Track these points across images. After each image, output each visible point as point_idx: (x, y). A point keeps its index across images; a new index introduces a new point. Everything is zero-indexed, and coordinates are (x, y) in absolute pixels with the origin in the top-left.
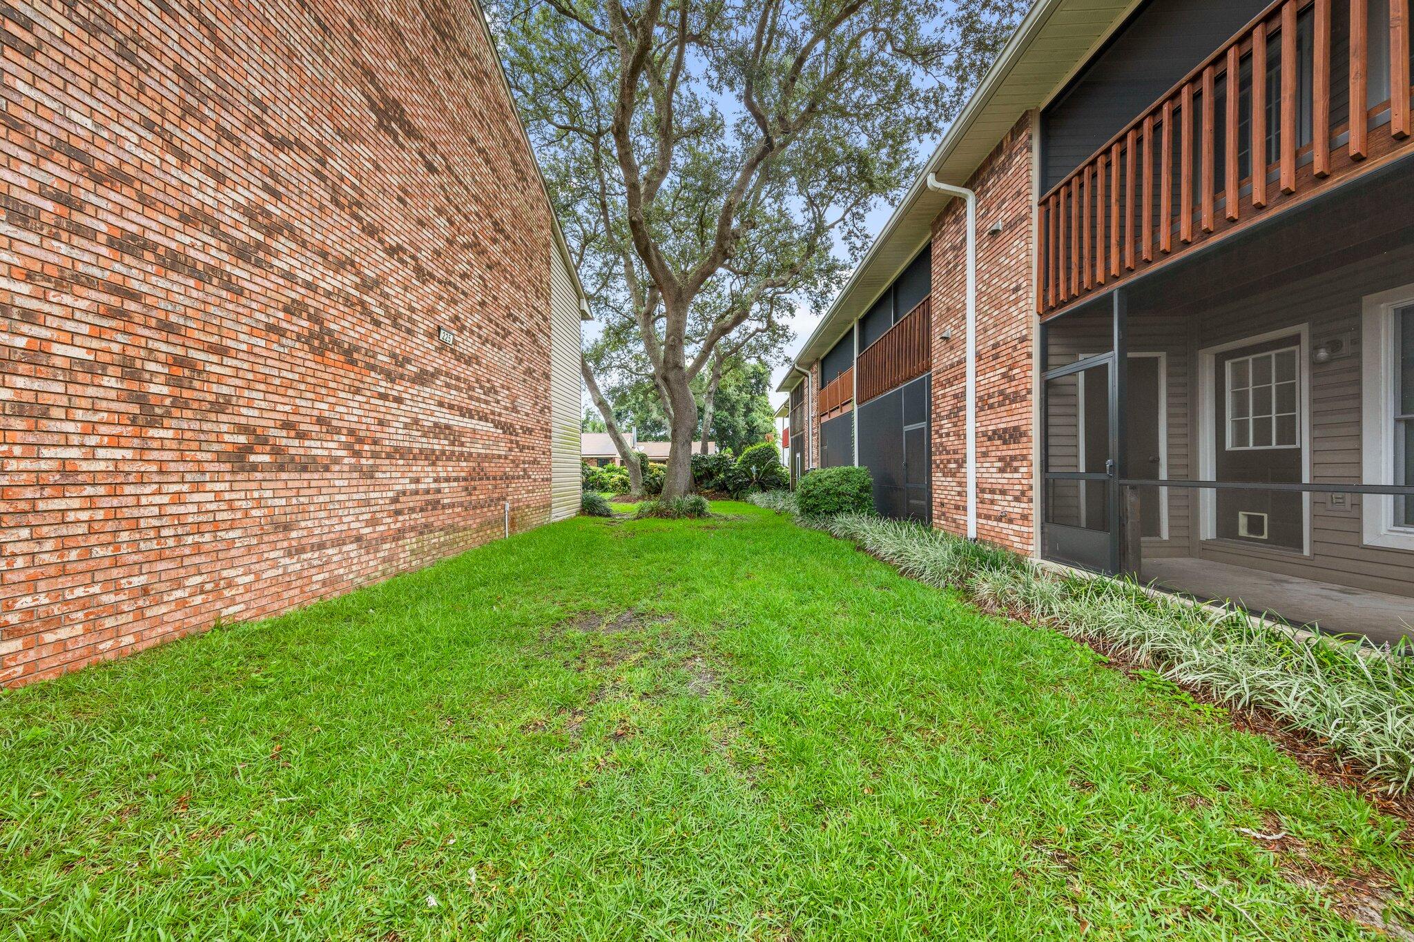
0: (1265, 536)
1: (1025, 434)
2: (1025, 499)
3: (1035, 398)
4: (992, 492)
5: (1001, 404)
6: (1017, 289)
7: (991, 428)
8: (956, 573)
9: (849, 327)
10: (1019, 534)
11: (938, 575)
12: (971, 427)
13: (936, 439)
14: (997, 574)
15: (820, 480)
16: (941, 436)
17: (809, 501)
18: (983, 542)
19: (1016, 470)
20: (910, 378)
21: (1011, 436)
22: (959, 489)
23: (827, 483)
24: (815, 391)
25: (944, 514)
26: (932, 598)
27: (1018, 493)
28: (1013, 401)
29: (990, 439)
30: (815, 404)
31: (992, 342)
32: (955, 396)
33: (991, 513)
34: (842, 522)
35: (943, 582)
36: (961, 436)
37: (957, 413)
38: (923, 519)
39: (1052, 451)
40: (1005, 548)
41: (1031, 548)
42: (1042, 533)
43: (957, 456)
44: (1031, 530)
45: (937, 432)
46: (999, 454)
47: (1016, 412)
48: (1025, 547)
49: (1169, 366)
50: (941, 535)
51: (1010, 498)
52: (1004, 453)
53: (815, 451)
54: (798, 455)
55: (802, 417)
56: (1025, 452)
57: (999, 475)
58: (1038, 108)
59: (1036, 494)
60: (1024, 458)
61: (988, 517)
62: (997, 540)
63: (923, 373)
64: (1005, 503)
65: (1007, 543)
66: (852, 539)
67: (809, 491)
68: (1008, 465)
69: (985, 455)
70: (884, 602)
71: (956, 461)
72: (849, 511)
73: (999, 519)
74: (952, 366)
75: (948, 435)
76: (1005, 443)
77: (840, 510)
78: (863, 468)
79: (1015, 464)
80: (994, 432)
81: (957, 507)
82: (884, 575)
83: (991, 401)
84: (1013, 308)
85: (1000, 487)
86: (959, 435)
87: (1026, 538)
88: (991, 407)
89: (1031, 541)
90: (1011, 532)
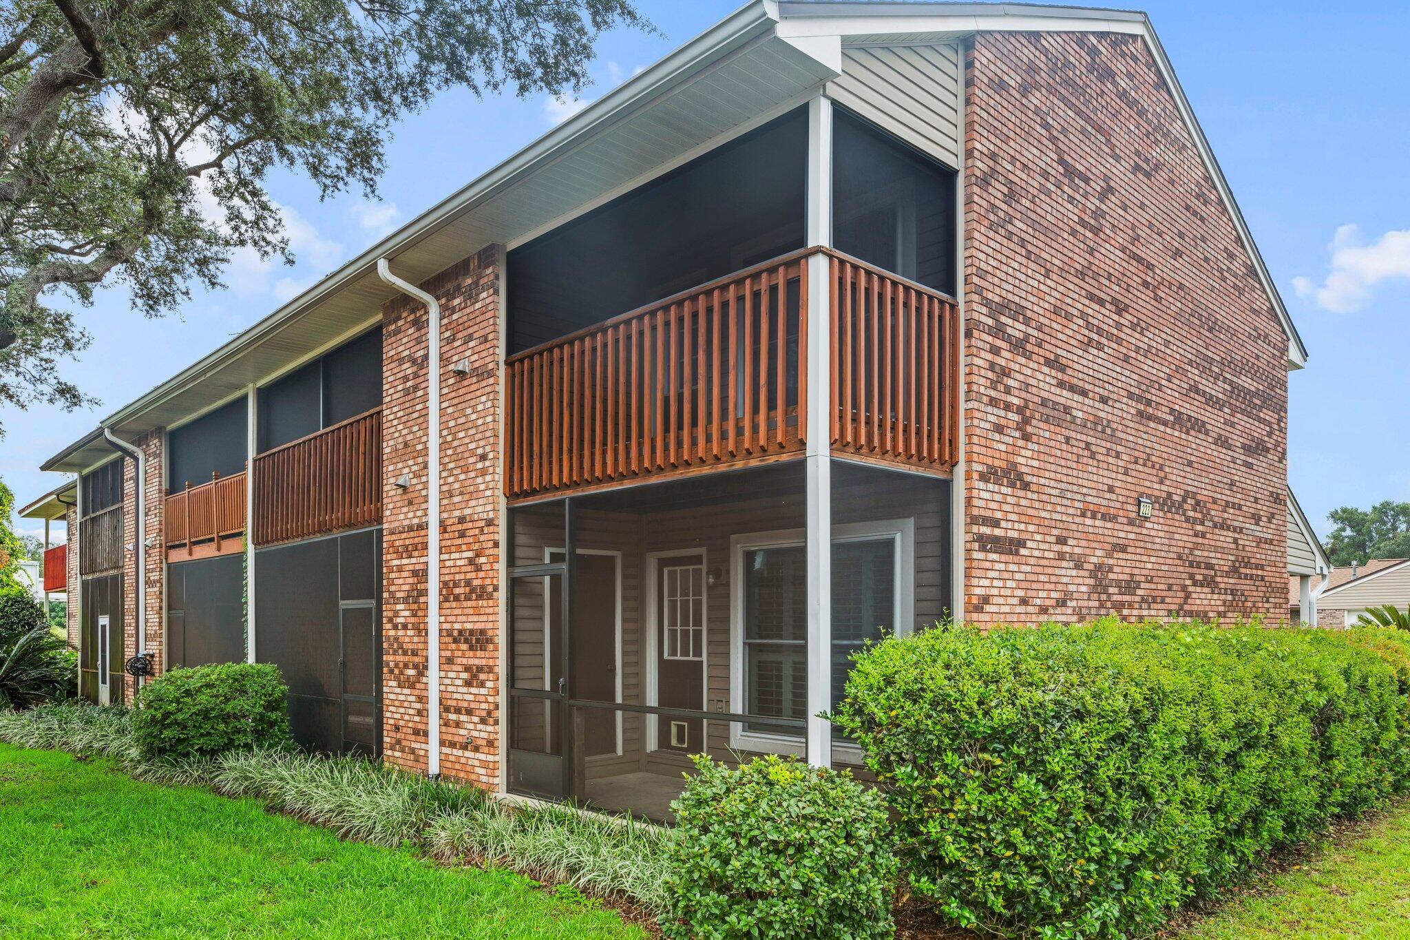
0: (685, 746)
1: (490, 641)
2: (491, 721)
3: (502, 596)
4: (458, 711)
5: (468, 599)
6: (483, 457)
7: (457, 626)
8: (413, 824)
9: (238, 394)
10: (484, 764)
11: (392, 830)
12: (433, 621)
13: (389, 631)
14: (456, 819)
15: (188, 693)
16: (395, 627)
17: (167, 733)
18: (447, 779)
19: (482, 685)
20: (350, 525)
21: (478, 640)
22: (418, 706)
23: (203, 698)
24: (153, 493)
25: (399, 742)
26: (384, 860)
27: (484, 714)
28: (479, 597)
29: (455, 641)
30: (154, 521)
31: (457, 513)
32: (415, 573)
33: (456, 739)
34: (234, 767)
35: (396, 839)
36: (422, 631)
37: (417, 596)
38: (370, 752)
39: (519, 661)
40: (470, 783)
41: (496, 781)
42: (508, 761)
43: (416, 659)
44: (497, 758)
45: (390, 620)
46: (465, 661)
47: (482, 611)
48: (491, 780)
49: (624, 566)
50: (394, 777)
51: (476, 719)
52: (471, 662)
53: (154, 619)
54: (104, 620)
55: (117, 539)
56: (491, 663)
57: (465, 690)
58: (504, 247)
59: (502, 714)
60: (490, 670)
61: (453, 745)
62: (462, 775)
63: (370, 523)
64: (471, 726)
65: (473, 777)
66: (257, 795)
67: (167, 715)
68: (474, 677)
69: (450, 661)
70: (325, 876)
71: (415, 667)
72: (248, 747)
73: (464, 747)
74: (411, 529)
75: (405, 627)
76: (471, 648)
77: (229, 745)
78: (268, 668)
79: (482, 676)
80: (460, 632)
81: (416, 732)
82: (319, 842)
83: (457, 591)
84: (479, 480)
85: (465, 705)
86: (419, 631)
87: (491, 768)
88: (457, 598)
89: (497, 773)
90: (477, 763)
